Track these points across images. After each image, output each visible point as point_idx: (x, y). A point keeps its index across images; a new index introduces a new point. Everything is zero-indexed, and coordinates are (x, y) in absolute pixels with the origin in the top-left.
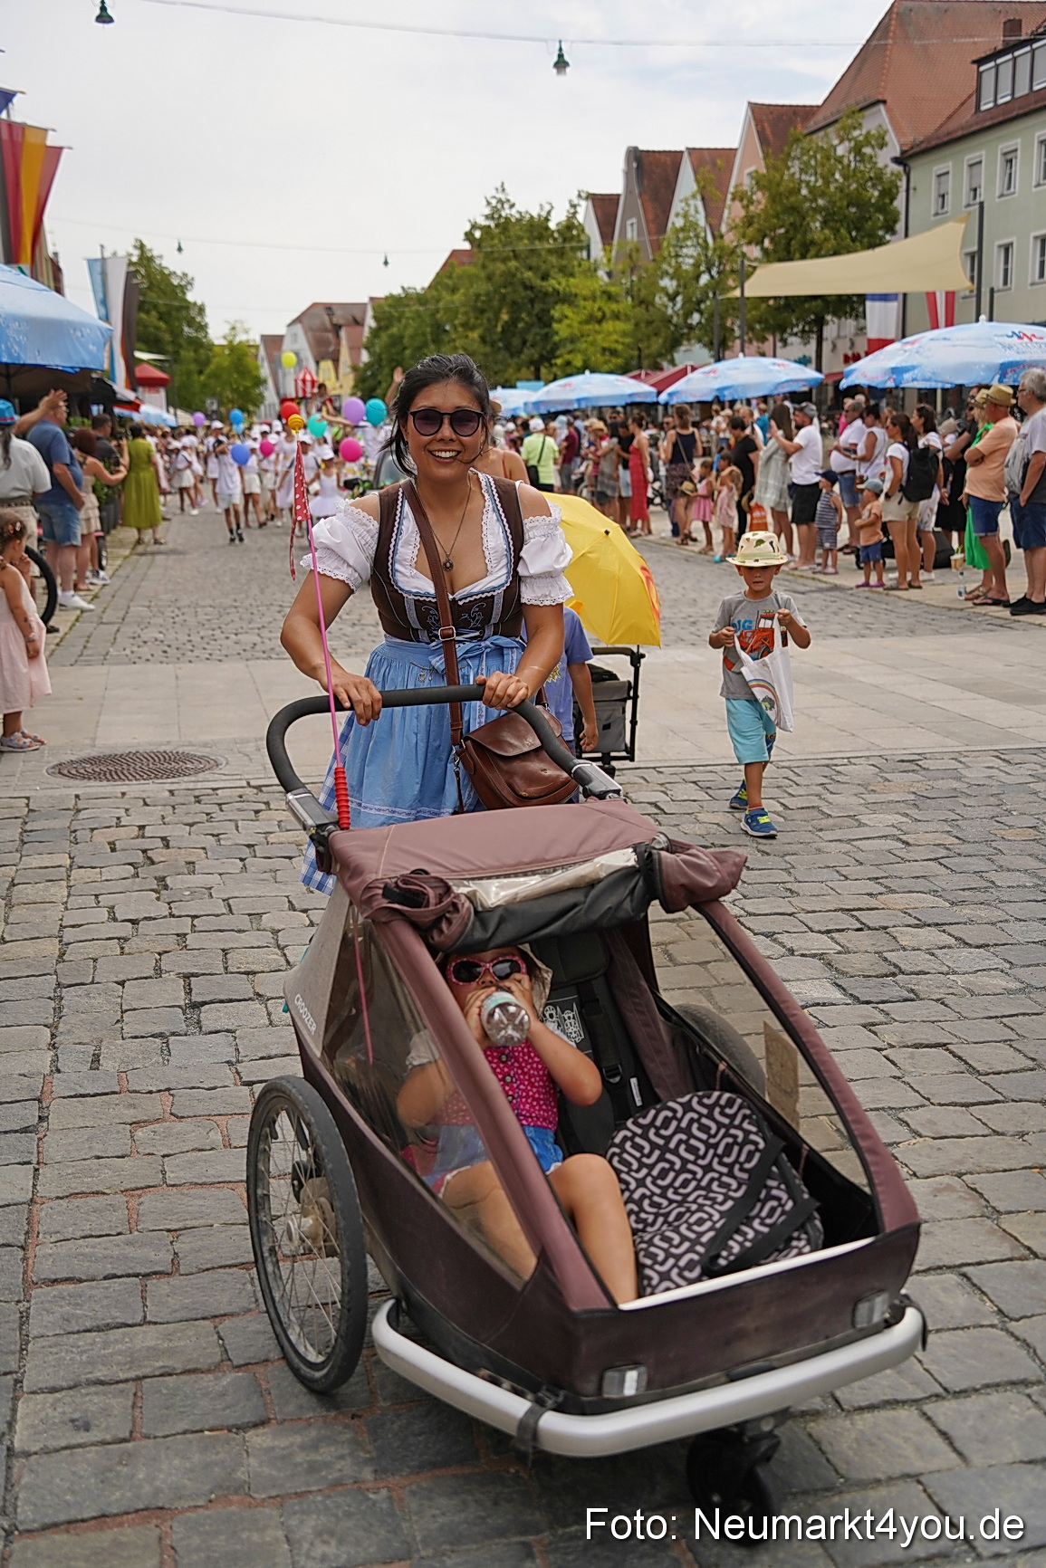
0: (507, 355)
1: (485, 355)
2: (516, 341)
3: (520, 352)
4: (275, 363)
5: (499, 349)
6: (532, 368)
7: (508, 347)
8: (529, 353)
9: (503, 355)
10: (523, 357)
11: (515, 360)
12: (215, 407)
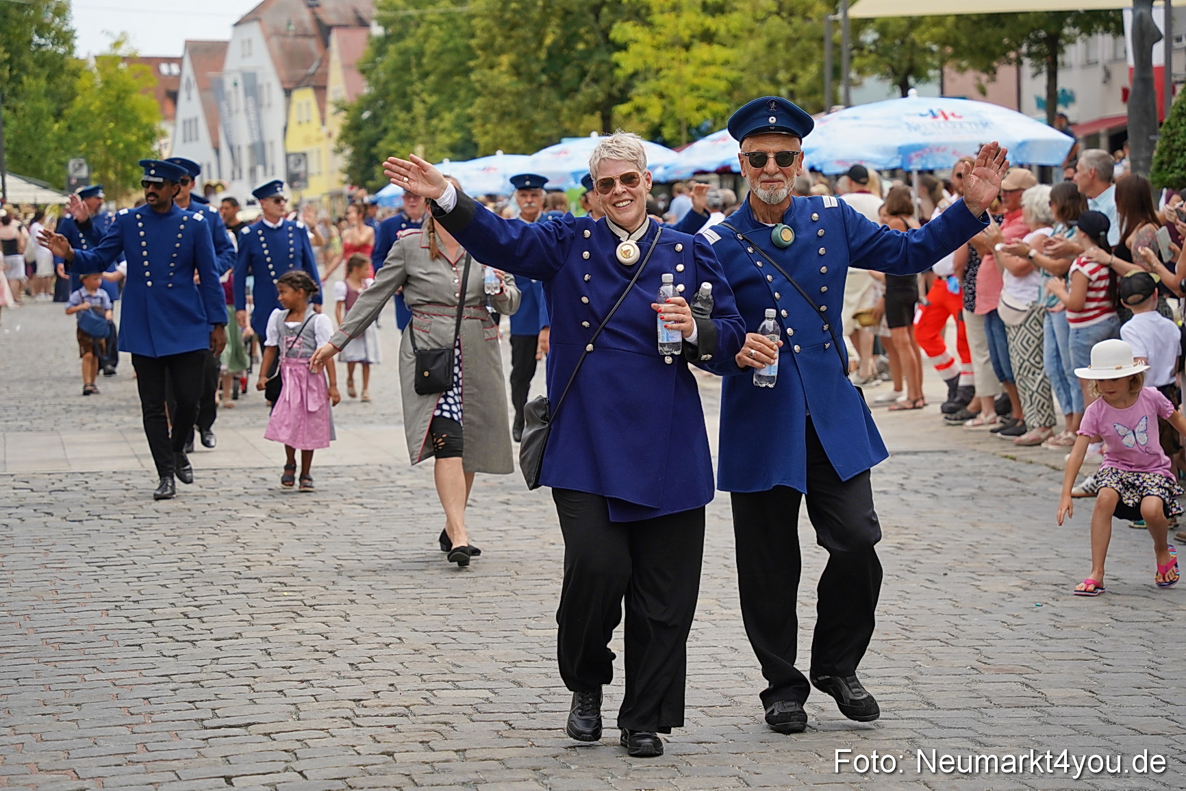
0: (553, 95)
1: (519, 95)
2: (569, 74)
3: (574, 90)
4: (212, 92)
5: (541, 85)
6: (598, 114)
7: (555, 83)
8: (589, 92)
9: (547, 95)
10: (580, 97)
11: (568, 102)
12: (84, 173)
